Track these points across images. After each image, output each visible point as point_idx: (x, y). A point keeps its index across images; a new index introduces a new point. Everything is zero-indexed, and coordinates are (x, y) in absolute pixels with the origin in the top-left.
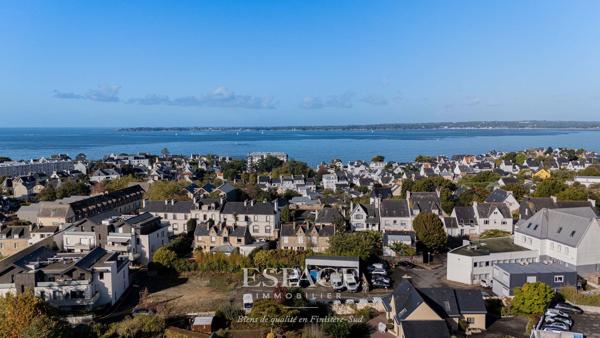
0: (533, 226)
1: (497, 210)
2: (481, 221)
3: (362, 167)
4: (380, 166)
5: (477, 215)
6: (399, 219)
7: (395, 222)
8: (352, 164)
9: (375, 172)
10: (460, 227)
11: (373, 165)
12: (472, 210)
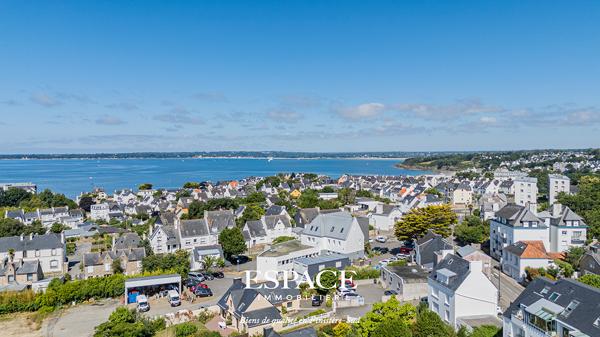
0: (314, 229)
1: (280, 221)
2: (268, 232)
3: (131, 196)
4: (149, 194)
5: (265, 226)
6: (199, 238)
7: (195, 240)
8: (119, 193)
9: (147, 200)
10: (253, 239)
11: (141, 193)
12: (261, 223)
